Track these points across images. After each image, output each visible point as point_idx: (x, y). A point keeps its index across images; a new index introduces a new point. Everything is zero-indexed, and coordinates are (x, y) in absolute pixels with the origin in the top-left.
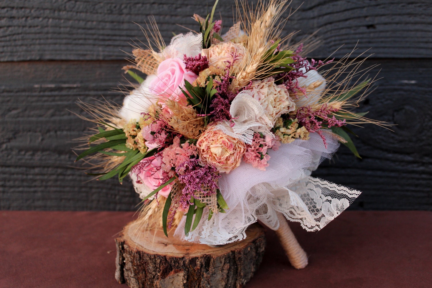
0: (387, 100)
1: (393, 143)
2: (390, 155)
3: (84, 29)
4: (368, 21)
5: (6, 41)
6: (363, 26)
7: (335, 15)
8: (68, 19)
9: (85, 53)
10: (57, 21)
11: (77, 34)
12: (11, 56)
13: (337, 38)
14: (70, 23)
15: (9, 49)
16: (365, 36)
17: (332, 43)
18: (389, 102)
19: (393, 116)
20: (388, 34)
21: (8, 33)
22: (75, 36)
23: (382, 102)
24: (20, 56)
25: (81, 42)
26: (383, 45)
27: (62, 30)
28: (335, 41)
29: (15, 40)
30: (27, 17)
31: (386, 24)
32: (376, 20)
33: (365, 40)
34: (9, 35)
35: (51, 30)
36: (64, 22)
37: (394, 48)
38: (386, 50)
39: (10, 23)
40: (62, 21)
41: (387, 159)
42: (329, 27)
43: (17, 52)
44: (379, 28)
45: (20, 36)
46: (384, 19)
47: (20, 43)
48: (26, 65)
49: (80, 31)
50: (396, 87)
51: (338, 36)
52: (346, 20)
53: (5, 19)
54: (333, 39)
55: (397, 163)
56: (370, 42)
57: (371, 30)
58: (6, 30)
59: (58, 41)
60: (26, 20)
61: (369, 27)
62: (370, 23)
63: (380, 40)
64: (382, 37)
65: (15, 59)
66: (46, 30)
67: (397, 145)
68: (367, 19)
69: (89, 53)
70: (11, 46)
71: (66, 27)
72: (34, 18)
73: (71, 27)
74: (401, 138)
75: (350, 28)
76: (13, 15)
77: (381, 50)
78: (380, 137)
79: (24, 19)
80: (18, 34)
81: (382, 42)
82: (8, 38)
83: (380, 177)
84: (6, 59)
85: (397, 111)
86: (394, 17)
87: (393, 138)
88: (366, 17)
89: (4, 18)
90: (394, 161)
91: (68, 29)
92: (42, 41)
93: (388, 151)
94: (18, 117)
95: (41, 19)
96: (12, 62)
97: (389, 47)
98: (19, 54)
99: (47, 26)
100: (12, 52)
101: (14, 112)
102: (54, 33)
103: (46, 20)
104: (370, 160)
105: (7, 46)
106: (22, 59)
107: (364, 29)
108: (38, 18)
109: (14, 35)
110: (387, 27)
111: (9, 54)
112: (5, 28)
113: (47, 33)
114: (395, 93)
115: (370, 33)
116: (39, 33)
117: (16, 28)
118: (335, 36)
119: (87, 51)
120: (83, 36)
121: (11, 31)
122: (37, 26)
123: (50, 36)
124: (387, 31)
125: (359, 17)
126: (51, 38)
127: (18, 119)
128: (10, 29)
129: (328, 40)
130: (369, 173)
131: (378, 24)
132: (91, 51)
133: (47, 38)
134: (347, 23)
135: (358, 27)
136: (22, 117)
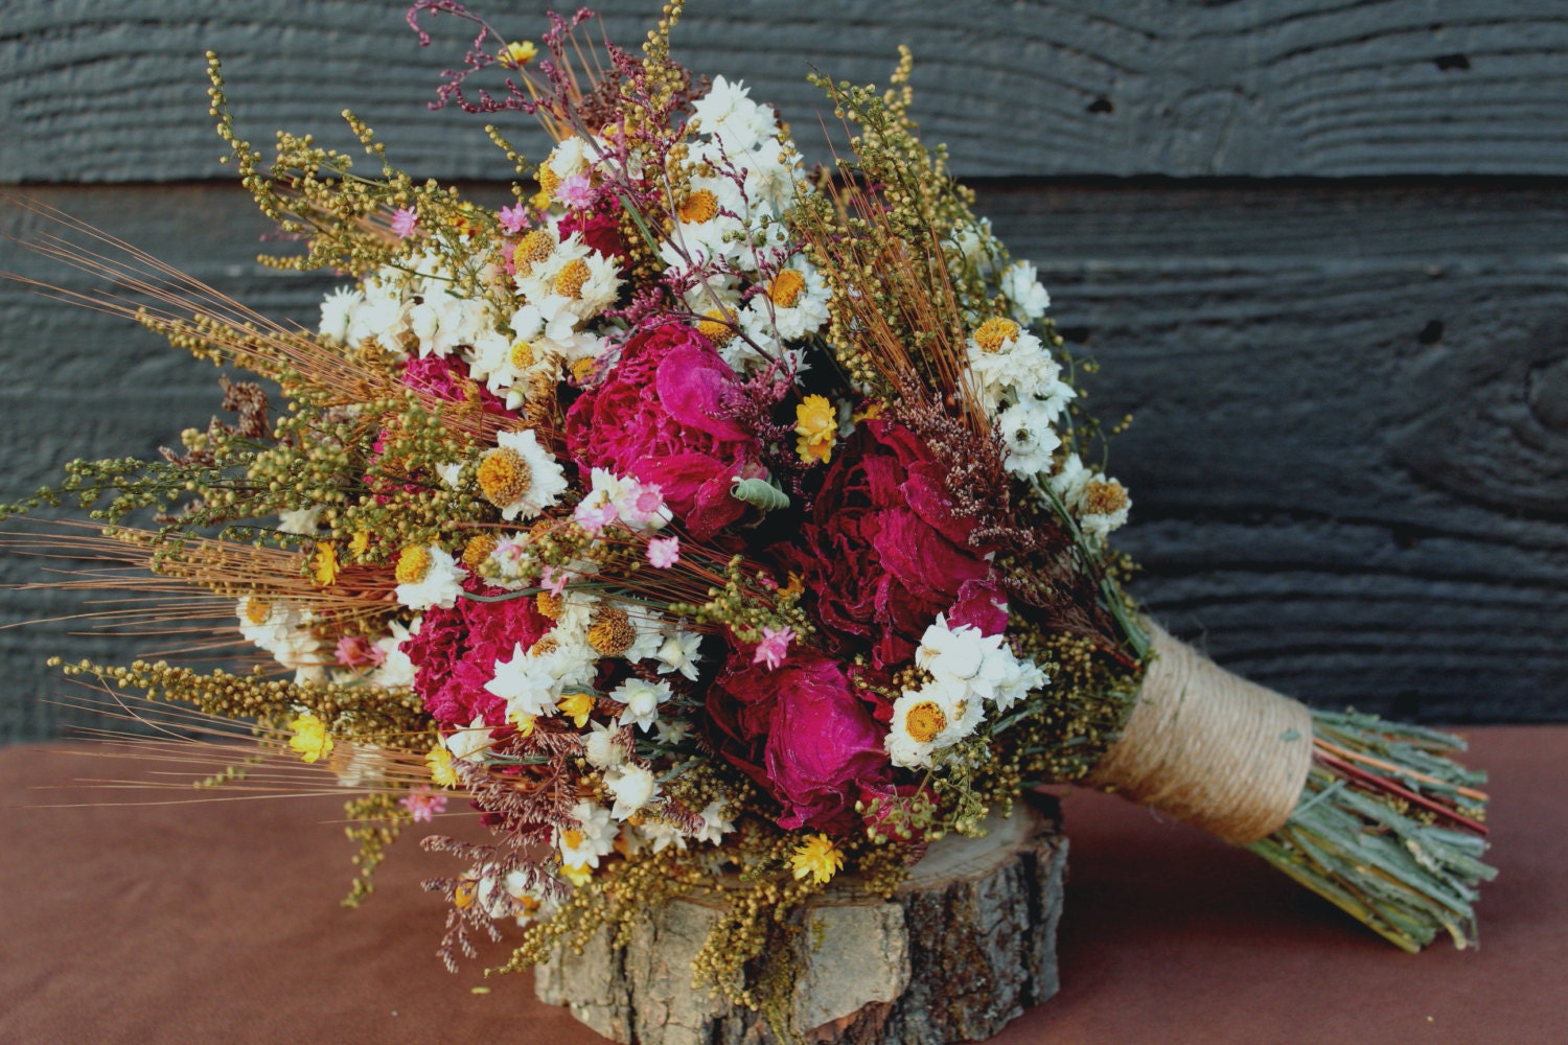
0: (1508, 325)
1: (1528, 483)
2: (1515, 527)
3: (414, 63)
4: (1442, 43)
5: (123, 108)
6: (1426, 60)
7: (1325, 20)
8: (354, 30)
9: (414, 152)
10: (313, 34)
11: (387, 83)
12: (143, 162)
13: (1330, 104)
14: (361, 43)
15: (138, 136)
16: (1430, 96)
17: (1313, 123)
18: (1513, 333)
19: (1528, 383)
20: (1515, 90)
21: (131, 78)
22: (378, 92)
23: (1486, 334)
24: (175, 163)
25: (399, 111)
26: (1495, 129)
27: (332, 68)
28: (1321, 114)
29: (159, 105)
30: (204, 22)
31: (1507, 52)
32: (1472, 40)
33: (1428, 113)
34: (138, 86)
35: (292, 68)
36: (339, 41)
37: (1536, 139)
38: (1506, 148)
39: (141, 43)
40: (332, 36)
41: (1506, 541)
42: (1301, 64)
43: (165, 146)
44: (1483, 67)
45: (178, 91)
46: (1500, 36)
47: (176, 114)
48: (198, 195)
49: (397, 72)
50: (1541, 280)
51: (1336, 95)
52: (1364, 38)
53: (123, 28)
54: (1315, 107)
55: (1541, 555)
56: (1447, 120)
57: (1455, 74)
58: (128, 69)
59: (318, 109)
60: (199, 34)
61: (1444, 62)
62: (1450, 50)
63: (1486, 111)
64: (1488, 103)
65: (160, 173)
66: (271, 67)
67: (1540, 491)
68: (1440, 36)
69: (427, 151)
70: (143, 125)
71: (346, 58)
72: (232, 22)
73: (365, 57)
74: (1556, 464)
75: (1377, 67)
76: (152, 14)
77: (1490, 148)
78: (1481, 460)
79: (193, 28)
80: (171, 82)
81: (1492, 118)
82: (132, 97)
83: (1478, 604)
84: (124, 174)
85: (1541, 365)
86: (1537, 27)
87: (1526, 462)
88: (1435, 27)
89: (117, 22)
90: (1530, 548)
91: (354, 66)
92: (258, 109)
93: (1509, 510)
94: (167, 382)
95: (253, 29)
96: (147, 184)
97: (1519, 139)
98: (172, 154)
99: (276, 55)
100: (146, 147)
101: (152, 366)
102: (302, 79)
103: (274, 31)
104: (1442, 544)
105: (130, 126)
106: (183, 172)
107: (1431, 73)
108: (245, 22)
109: (154, 85)
110: (1510, 66)
111: (135, 155)
112: (124, 61)
113: (278, 79)
114: (1537, 301)
115: (1451, 84)
116: (246, 79)
117: (164, 60)
118: (1323, 97)
119: (421, 144)
120: (408, 92)
121: (146, 72)
122: (240, 53)
123: (286, 89)
124: (1512, 80)
125: (1411, 29)
126: (292, 99)
127: (168, 391)
128: (142, 64)
129: (1297, 113)
130: (1440, 589)
131: (1479, 53)
132: (436, 145)
133: (277, 99)
134: (1368, 49)
135: (1406, 63)
136: (184, 382)
